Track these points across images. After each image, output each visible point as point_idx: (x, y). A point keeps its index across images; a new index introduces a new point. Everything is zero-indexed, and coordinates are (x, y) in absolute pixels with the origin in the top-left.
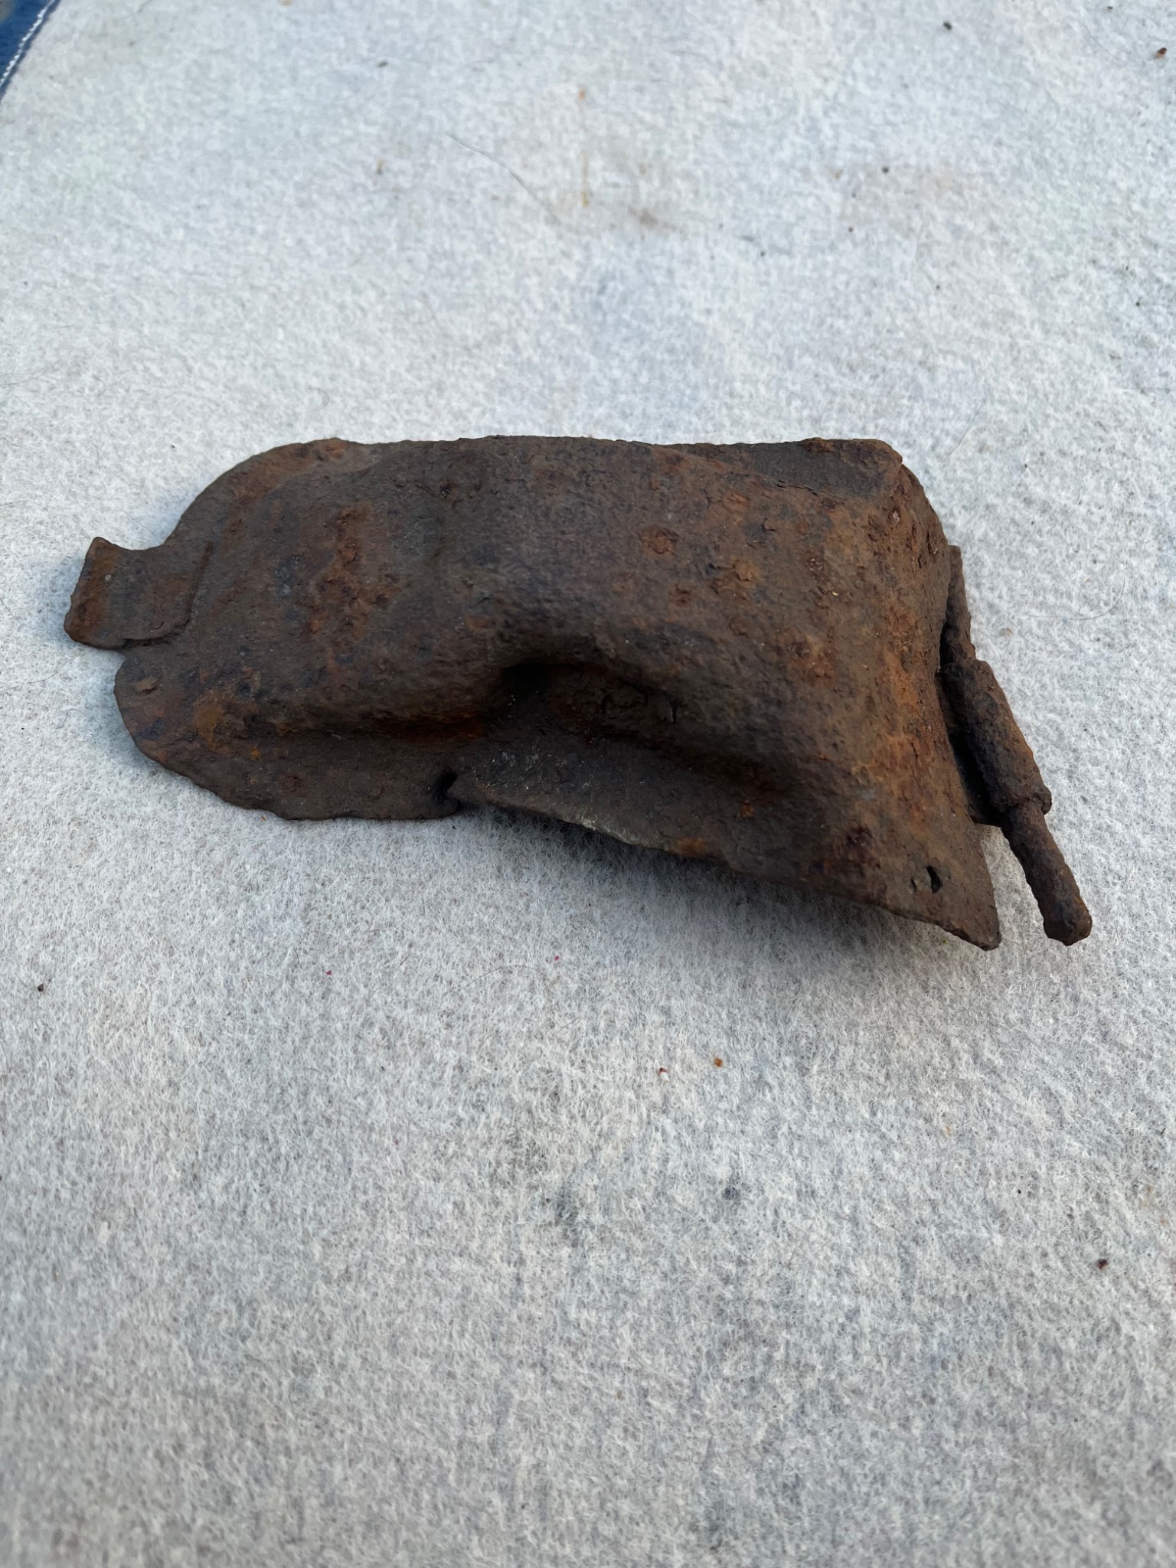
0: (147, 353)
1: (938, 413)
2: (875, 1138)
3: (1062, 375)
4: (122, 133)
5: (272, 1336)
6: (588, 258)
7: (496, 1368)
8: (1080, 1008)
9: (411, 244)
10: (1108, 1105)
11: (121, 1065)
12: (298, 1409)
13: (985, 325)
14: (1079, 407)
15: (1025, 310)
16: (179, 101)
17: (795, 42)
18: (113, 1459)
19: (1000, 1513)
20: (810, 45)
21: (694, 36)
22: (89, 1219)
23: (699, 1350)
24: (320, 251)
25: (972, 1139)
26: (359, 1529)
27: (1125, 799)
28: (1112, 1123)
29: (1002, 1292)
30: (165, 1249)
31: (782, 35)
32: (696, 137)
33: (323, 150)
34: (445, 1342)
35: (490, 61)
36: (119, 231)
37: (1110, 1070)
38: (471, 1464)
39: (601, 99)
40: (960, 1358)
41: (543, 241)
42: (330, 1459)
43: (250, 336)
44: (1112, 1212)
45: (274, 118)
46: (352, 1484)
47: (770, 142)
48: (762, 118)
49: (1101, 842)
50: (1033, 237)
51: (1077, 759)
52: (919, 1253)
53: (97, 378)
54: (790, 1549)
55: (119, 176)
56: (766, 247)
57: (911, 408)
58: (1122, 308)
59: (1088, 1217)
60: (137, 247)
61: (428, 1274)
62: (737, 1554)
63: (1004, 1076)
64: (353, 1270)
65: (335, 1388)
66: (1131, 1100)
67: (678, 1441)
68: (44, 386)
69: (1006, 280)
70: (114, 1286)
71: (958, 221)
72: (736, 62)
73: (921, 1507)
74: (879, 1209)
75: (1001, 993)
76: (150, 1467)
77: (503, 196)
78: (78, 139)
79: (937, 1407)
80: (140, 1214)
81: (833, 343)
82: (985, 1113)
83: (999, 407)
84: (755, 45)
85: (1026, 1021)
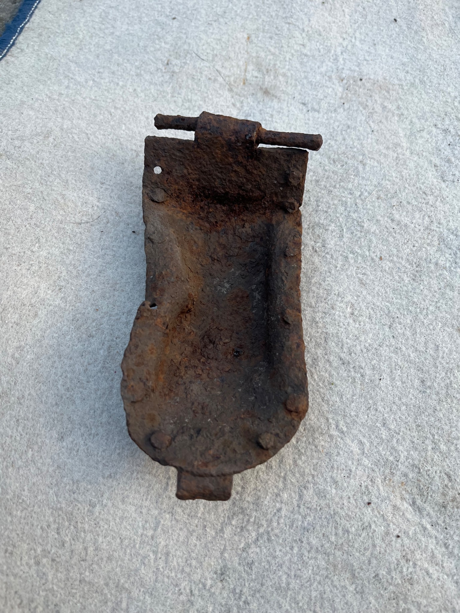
0: (74, 131)
1: (364, 182)
2: (297, 451)
3: (414, 172)
4: (74, 38)
5: (83, 493)
6: (242, 107)
7: (156, 512)
8: (377, 413)
9: (176, 95)
10: (381, 449)
11: (40, 396)
12: (89, 518)
13: (388, 148)
14: (418, 185)
15: (405, 144)
16: (96, 27)
17: (334, 22)
18: (27, 528)
19: (319, 583)
20: (340, 24)
21: (295, 17)
22: (25, 448)
23: (225, 514)
24: (142, 95)
25: (330, 455)
26: (105, 559)
27: (408, 338)
28: (381, 455)
29: (332, 509)
30: (50, 460)
31: (330, 19)
32: (290, 59)
33: (147, 53)
34: (141, 501)
35: (215, 21)
36: (69, 79)
37: (384, 437)
38: (144, 542)
39: (255, 41)
40: (314, 529)
41: (226, 99)
42: (98, 535)
43: (112, 127)
44: (375, 487)
45: (131, 37)
46: (105, 544)
47: (318, 64)
48: (316, 53)
49: (397, 353)
50: (414, 113)
51: (394, 321)
52: (305, 492)
53: (54, 140)
54: (247, 584)
55: (70, 57)
56: (310, 109)
57: (354, 179)
58: (443, 146)
59: (366, 487)
60: (74, 87)
61: (138, 479)
62: (229, 583)
63: (346, 434)
64: (113, 475)
65: (103, 513)
66: (389, 448)
67: (214, 543)
68: (35, 141)
69: (400, 130)
70: (32, 471)
71: (386, 104)
72: (310, 29)
73: (293, 577)
74: (294, 475)
75: (350, 404)
76: (39, 532)
77: (213, 78)
78: (57, 39)
79: (303, 544)
80: (43, 448)
81: (329, 150)
82: (337, 447)
83: (387, 182)
84: (318, 22)
85: (357, 416)
